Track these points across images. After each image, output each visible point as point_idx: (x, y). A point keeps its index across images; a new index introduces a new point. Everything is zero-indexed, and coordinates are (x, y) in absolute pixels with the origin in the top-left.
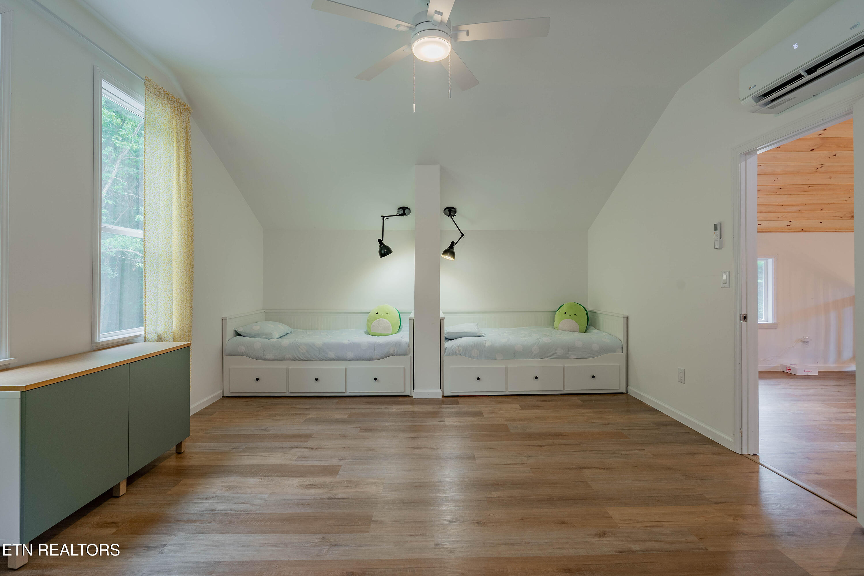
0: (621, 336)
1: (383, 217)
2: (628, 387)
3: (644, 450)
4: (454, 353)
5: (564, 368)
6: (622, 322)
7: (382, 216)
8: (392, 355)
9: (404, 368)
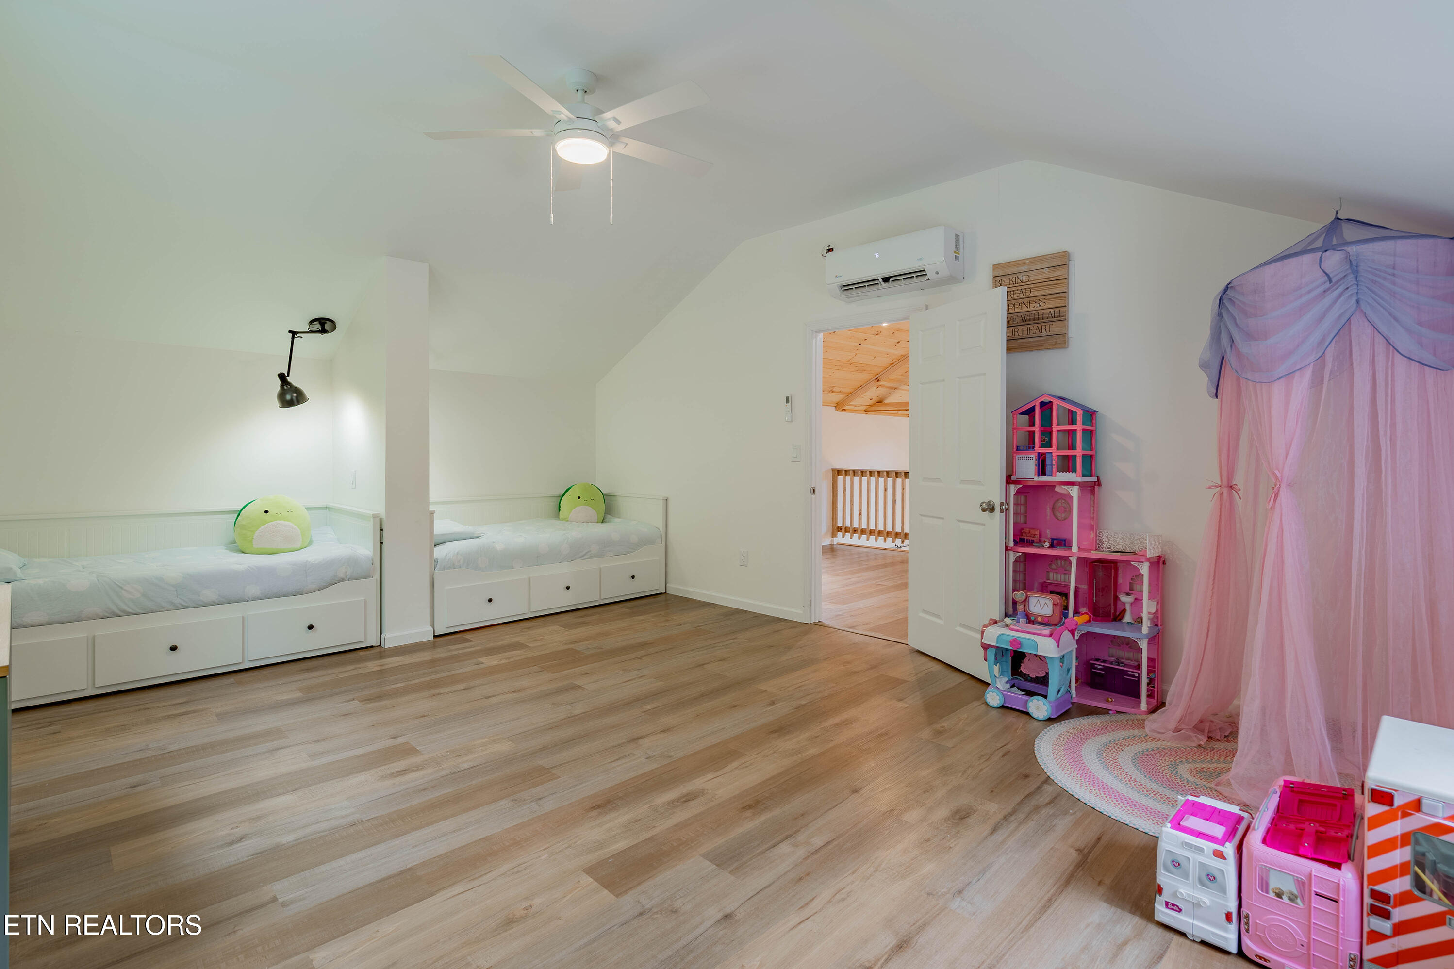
0: (660, 524)
1: (293, 333)
2: (667, 585)
3: (736, 638)
4: (451, 565)
5: (600, 569)
6: (661, 505)
7: (290, 332)
8: (343, 580)
9: (365, 600)
